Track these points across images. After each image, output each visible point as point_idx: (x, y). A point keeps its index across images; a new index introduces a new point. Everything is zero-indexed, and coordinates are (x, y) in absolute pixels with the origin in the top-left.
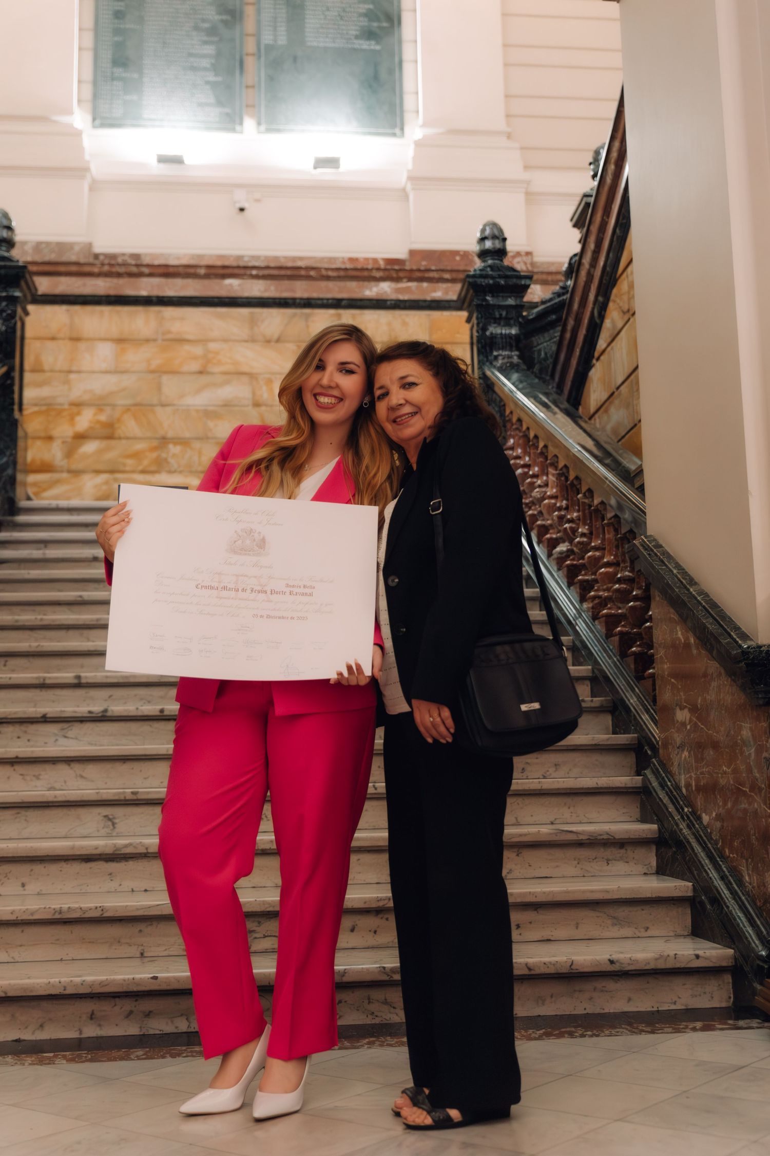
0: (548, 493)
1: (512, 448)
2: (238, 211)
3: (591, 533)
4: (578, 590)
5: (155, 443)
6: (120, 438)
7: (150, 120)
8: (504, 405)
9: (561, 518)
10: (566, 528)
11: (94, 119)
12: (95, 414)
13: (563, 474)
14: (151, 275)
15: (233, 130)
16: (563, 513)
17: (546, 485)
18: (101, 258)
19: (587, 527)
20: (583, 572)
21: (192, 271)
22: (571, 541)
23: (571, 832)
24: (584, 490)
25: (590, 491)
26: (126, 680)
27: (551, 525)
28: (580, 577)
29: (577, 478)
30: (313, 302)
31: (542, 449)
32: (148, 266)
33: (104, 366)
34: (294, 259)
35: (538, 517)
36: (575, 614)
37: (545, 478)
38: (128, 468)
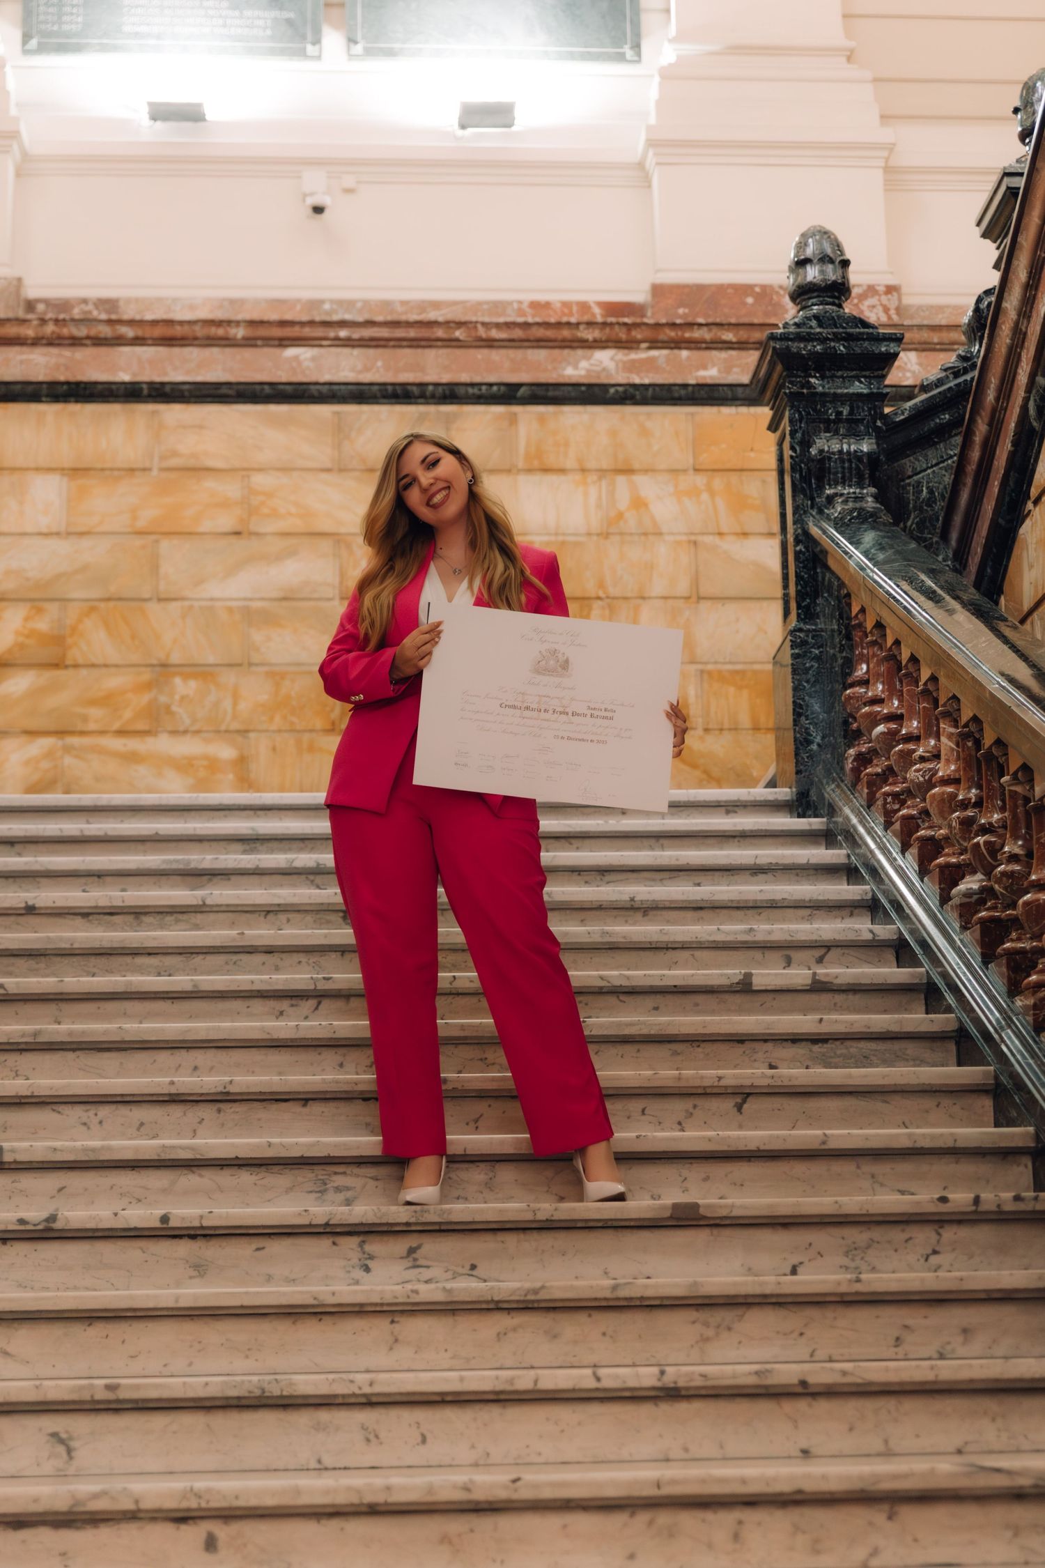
0: (940, 774)
1: (865, 683)
2: (310, 211)
3: (1030, 855)
4: (1004, 969)
5: (146, 676)
6: (76, 666)
7: (137, 35)
8: (848, 595)
9: (967, 823)
10: (978, 844)
11: (26, 37)
12: (26, 619)
13: (970, 735)
14: (138, 341)
15: (302, 54)
16: (970, 813)
17: (937, 756)
18: (41, 307)
19: (1020, 843)
20: (1014, 935)
21: (220, 332)
22: (988, 873)
23: (998, 1470)
24: (1013, 767)
25: (1026, 768)
26: (92, 1157)
27: (946, 838)
28: (1007, 945)
29: (999, 742)
30: (461, 391)
31: (925, 684)
32: (131, 323)
33: (44, 522)
34: (423, 306)
35: (919, 821)
36: (997, 1020)
37: (933, 742)
38: (92, 726)
